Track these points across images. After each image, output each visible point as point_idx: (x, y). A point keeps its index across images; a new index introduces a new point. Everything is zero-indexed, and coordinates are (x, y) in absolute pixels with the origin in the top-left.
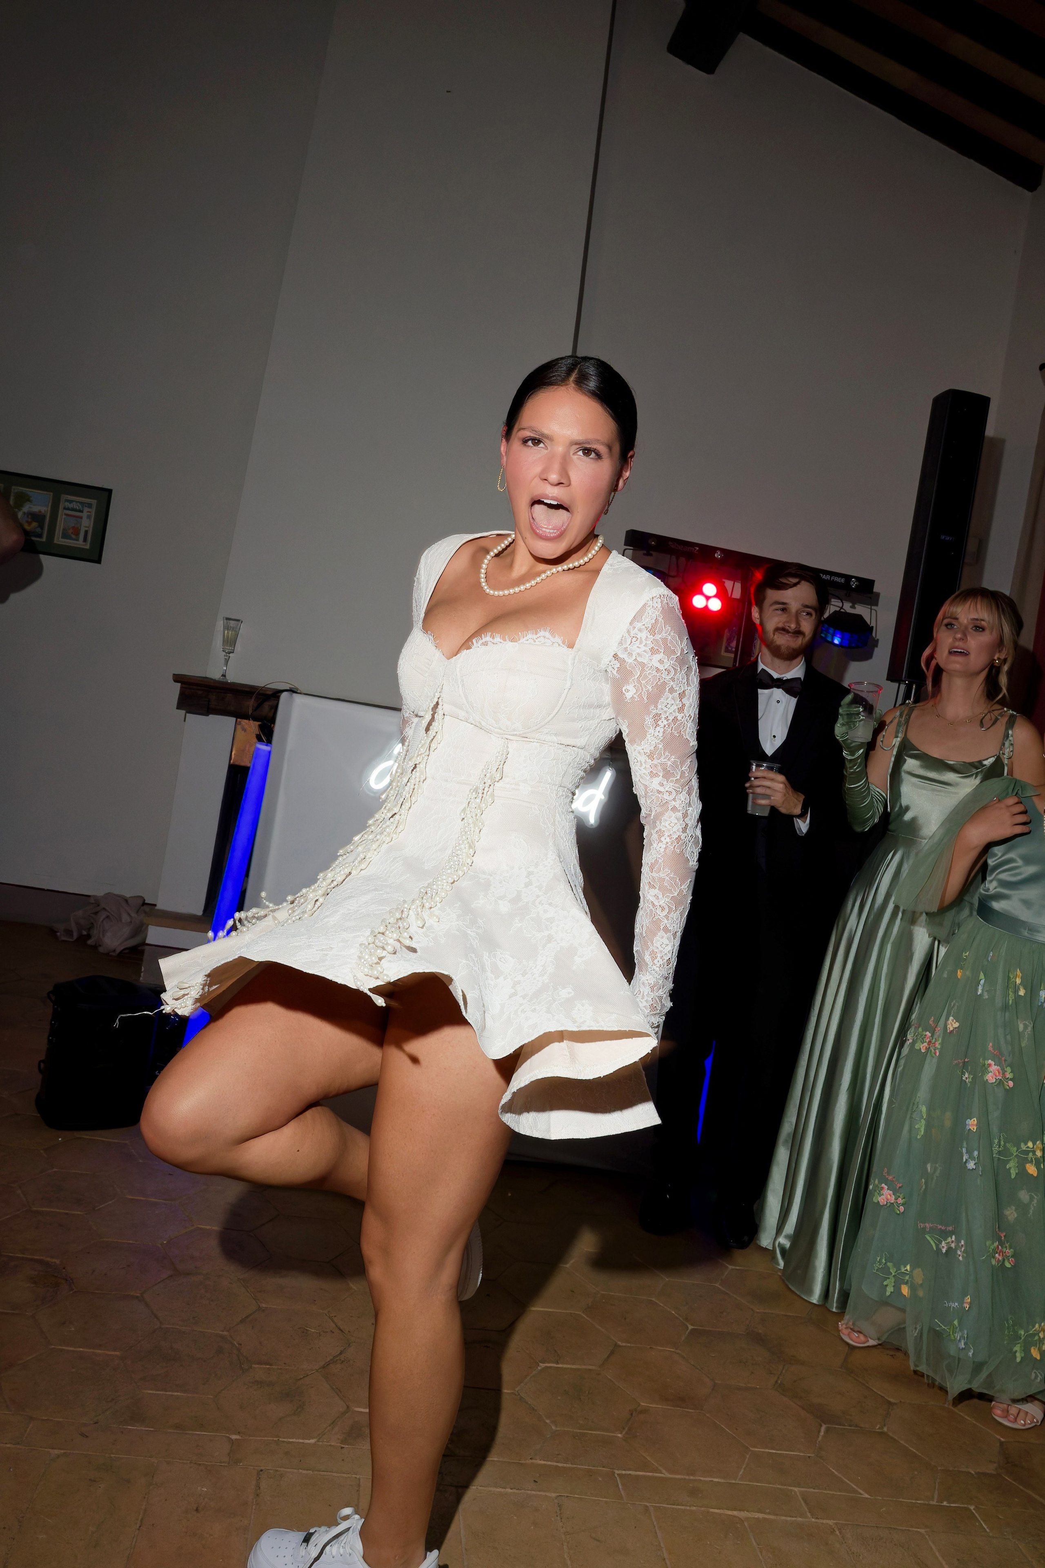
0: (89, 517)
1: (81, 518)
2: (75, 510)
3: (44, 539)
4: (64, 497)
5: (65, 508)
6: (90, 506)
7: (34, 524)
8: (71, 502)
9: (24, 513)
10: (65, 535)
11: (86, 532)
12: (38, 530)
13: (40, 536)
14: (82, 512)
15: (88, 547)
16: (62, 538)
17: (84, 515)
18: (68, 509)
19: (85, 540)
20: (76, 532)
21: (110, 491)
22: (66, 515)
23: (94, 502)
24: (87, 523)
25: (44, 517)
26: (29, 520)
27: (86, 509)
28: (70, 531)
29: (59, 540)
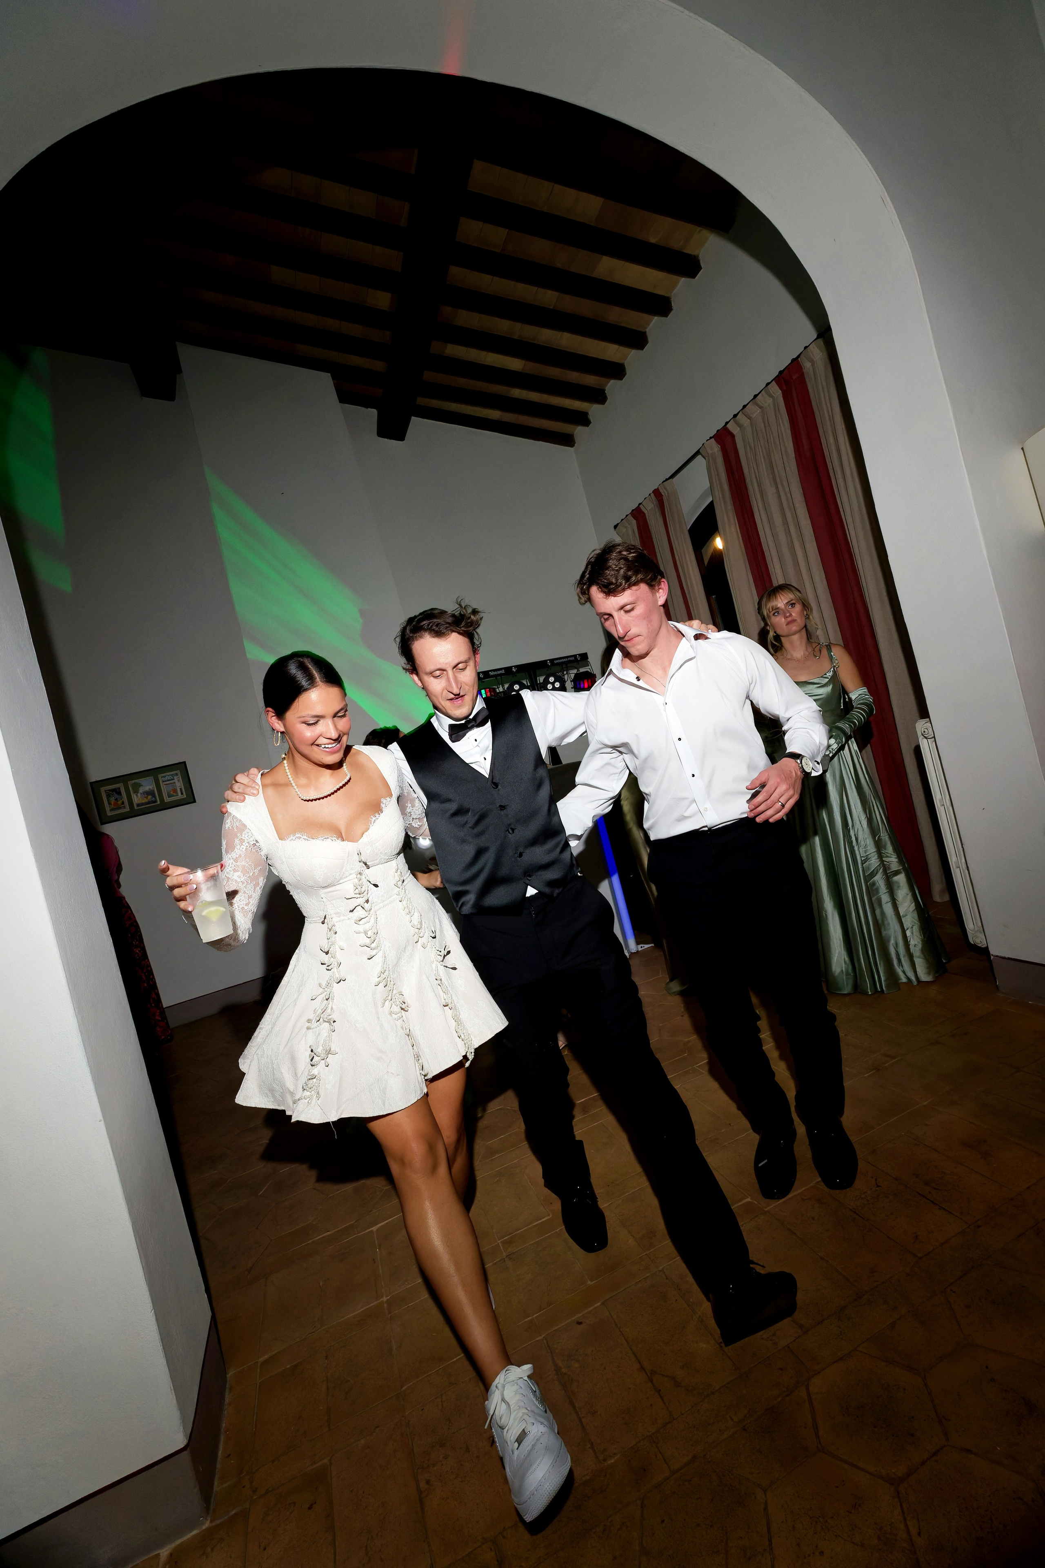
0: (179, 781)
1: (175, 783)
2: (170, 780)
3: (159, 803)
4: (160, 776)
5: (163, 782)
6: (177, 774)
7: (150, 797)
8: (164, 777)
9: (141, 793)
10: (170, 796)
11: (181, 789)
12: (153, 799)
13: (156, 801)
14: (174, 779)
15: (185, 796)
16: (169, 797)
17: (176, 780)
18: (166, 781)
19: (182, 794)
20: (175, 791)
21: (184, 763)
22: (165, 785)
23: (178, 772)
24: (179, 784)
25: (154, 791)
26: (146, 796)
27: (175, 777)
28: (172, 792)
29: (167, 799)
